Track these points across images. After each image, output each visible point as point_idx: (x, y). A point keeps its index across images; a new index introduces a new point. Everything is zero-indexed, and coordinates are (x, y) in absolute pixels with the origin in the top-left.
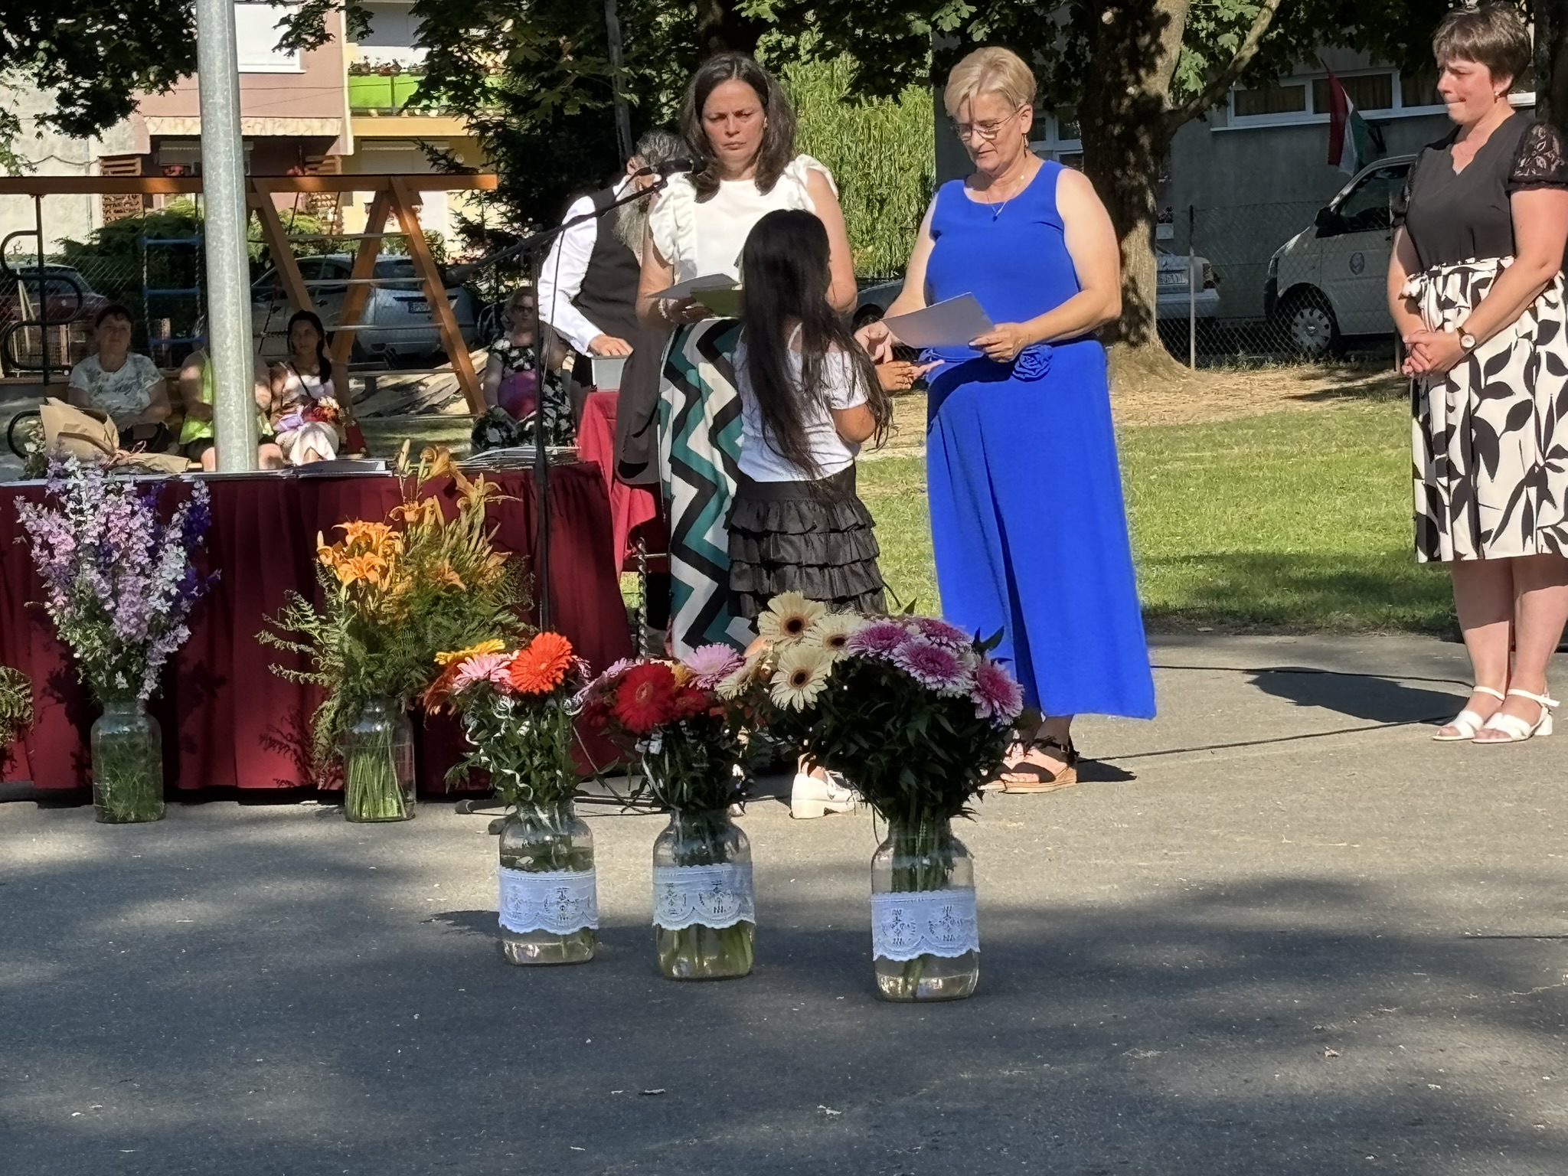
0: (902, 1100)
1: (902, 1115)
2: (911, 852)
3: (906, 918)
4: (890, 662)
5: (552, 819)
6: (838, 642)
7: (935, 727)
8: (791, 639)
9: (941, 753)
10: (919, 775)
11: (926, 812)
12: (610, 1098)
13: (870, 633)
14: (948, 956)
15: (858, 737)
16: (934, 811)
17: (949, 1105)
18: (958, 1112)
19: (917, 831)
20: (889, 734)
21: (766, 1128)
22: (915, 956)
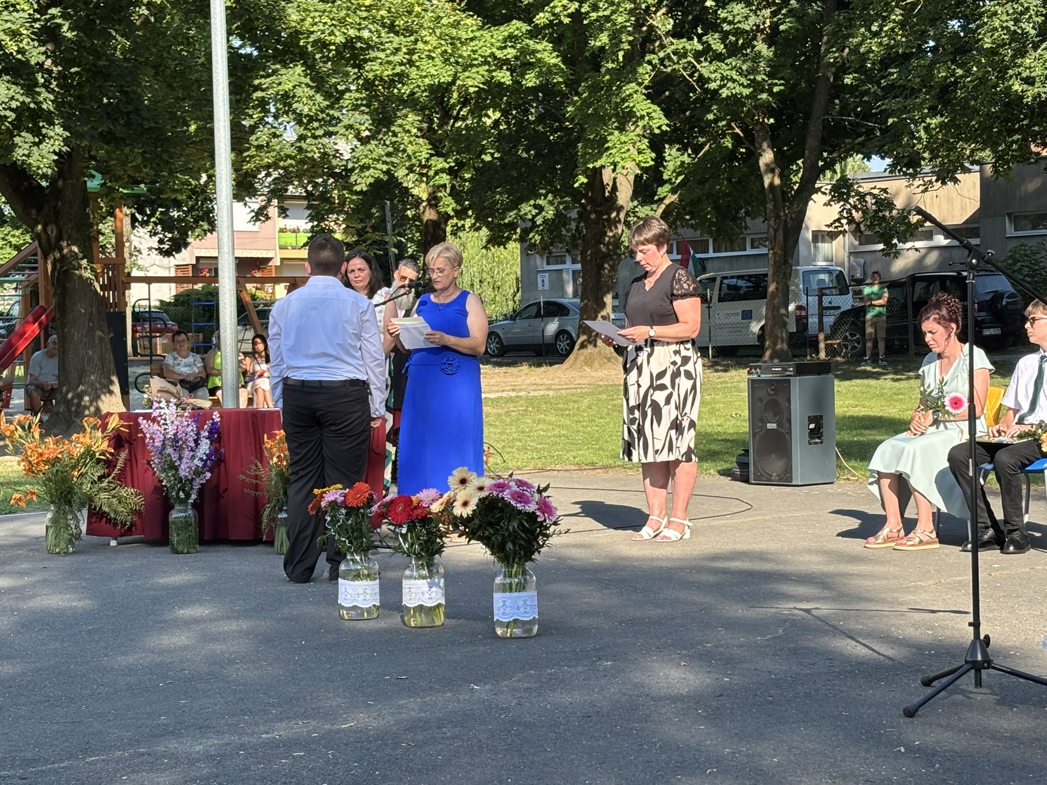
0: (506, 682)
1: (506, 689)
2: (510, 576)
3: (507, 604)
4: (503, 498)
5: (361, 559)
6: (481, 489)
7: (521, 524)
8: (462, 487)
9: (523, 535)
10: (514, 544)
11: (517, 560)
12: (384, 680)
13: (495, 485)
14: (525, 619)
15: (489, 528)
16: (520, 559)
17: (526, 685)
18: (529, 688)
19: (513, 567)
20: (502, 528)
21: (449, 694)
22: (511, 619)
